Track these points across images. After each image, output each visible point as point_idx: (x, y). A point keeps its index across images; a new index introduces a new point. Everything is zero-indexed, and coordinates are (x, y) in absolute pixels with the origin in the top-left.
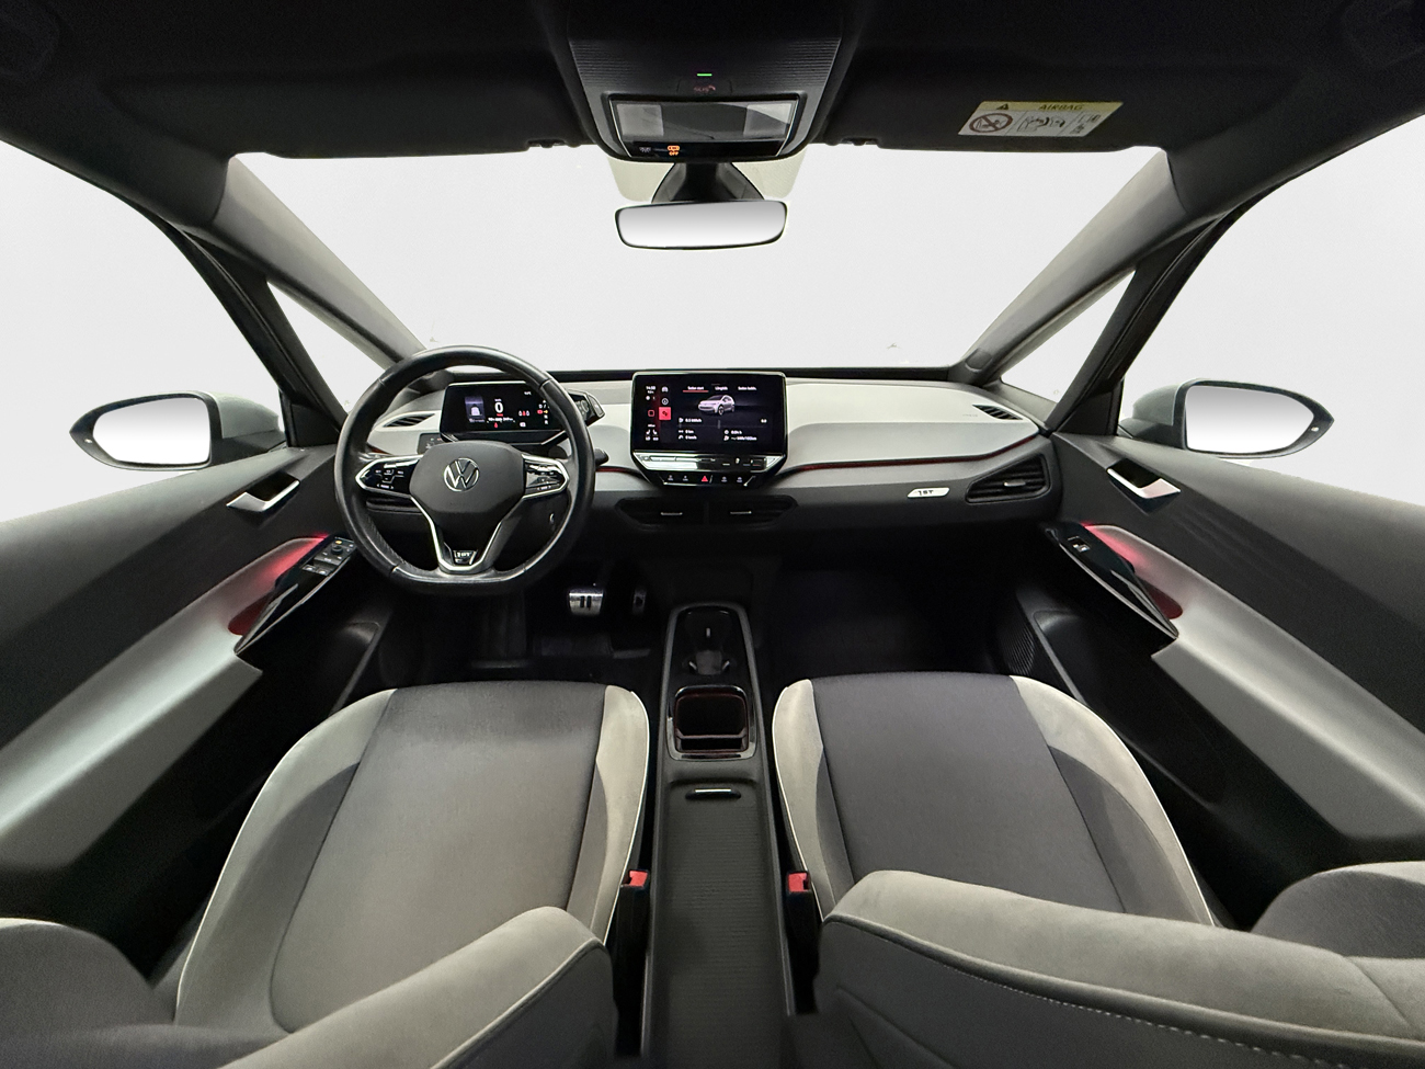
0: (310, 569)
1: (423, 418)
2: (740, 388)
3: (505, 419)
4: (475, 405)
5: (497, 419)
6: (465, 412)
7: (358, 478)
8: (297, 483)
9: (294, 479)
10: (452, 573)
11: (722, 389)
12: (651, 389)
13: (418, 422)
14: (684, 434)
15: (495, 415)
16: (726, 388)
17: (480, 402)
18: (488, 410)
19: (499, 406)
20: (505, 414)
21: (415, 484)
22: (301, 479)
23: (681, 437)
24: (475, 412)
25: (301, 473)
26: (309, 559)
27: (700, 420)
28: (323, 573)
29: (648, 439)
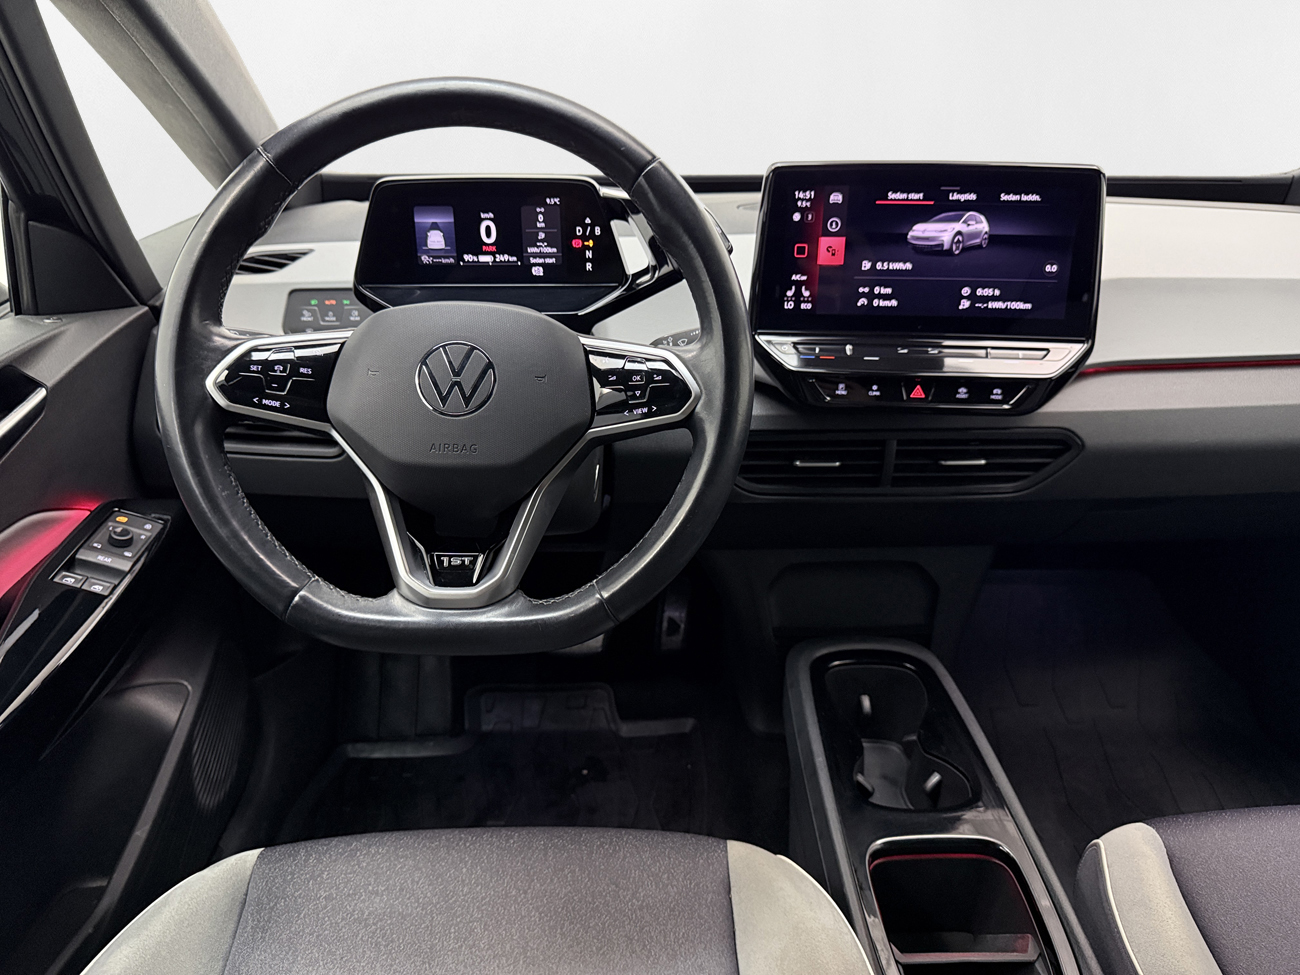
0: (70, 581)
1: (292, 258)
2: (1004, 197)
3: (499, 258)
4: (435, 226)
5: (484, 259)
6: (412, 240)
7: (210, 383)
8: (41, 394)
9: (35, 385)
10: (428, 603)
11: (963, 197)
12: (804, 197)
13: (282, 266)
14: (871, 296)
15: (478, 248)
16: (973, 197)
17: (446, 219)
18: (465, 238)
19: (488, 229)
20: (501, 246)
21: (342, 399)
22: (50, 384)
23: (863, 301)
24: (436, 240)
25: (49, 370)
26: (66, 557)
27: (909, 266)
28: (97, 589)
29: (789, 306)
